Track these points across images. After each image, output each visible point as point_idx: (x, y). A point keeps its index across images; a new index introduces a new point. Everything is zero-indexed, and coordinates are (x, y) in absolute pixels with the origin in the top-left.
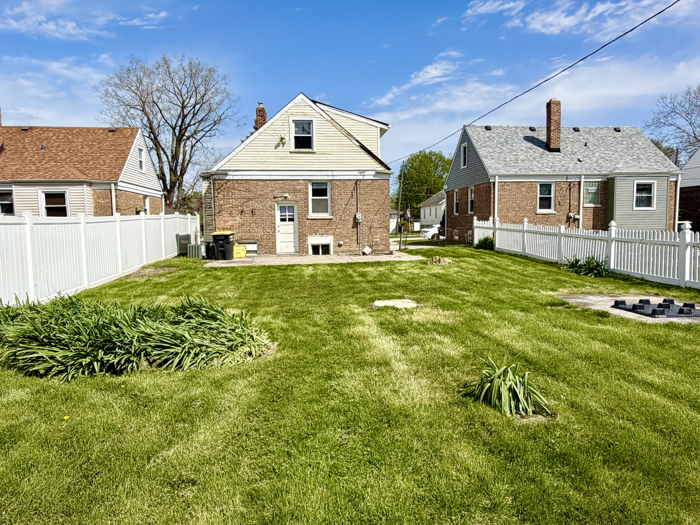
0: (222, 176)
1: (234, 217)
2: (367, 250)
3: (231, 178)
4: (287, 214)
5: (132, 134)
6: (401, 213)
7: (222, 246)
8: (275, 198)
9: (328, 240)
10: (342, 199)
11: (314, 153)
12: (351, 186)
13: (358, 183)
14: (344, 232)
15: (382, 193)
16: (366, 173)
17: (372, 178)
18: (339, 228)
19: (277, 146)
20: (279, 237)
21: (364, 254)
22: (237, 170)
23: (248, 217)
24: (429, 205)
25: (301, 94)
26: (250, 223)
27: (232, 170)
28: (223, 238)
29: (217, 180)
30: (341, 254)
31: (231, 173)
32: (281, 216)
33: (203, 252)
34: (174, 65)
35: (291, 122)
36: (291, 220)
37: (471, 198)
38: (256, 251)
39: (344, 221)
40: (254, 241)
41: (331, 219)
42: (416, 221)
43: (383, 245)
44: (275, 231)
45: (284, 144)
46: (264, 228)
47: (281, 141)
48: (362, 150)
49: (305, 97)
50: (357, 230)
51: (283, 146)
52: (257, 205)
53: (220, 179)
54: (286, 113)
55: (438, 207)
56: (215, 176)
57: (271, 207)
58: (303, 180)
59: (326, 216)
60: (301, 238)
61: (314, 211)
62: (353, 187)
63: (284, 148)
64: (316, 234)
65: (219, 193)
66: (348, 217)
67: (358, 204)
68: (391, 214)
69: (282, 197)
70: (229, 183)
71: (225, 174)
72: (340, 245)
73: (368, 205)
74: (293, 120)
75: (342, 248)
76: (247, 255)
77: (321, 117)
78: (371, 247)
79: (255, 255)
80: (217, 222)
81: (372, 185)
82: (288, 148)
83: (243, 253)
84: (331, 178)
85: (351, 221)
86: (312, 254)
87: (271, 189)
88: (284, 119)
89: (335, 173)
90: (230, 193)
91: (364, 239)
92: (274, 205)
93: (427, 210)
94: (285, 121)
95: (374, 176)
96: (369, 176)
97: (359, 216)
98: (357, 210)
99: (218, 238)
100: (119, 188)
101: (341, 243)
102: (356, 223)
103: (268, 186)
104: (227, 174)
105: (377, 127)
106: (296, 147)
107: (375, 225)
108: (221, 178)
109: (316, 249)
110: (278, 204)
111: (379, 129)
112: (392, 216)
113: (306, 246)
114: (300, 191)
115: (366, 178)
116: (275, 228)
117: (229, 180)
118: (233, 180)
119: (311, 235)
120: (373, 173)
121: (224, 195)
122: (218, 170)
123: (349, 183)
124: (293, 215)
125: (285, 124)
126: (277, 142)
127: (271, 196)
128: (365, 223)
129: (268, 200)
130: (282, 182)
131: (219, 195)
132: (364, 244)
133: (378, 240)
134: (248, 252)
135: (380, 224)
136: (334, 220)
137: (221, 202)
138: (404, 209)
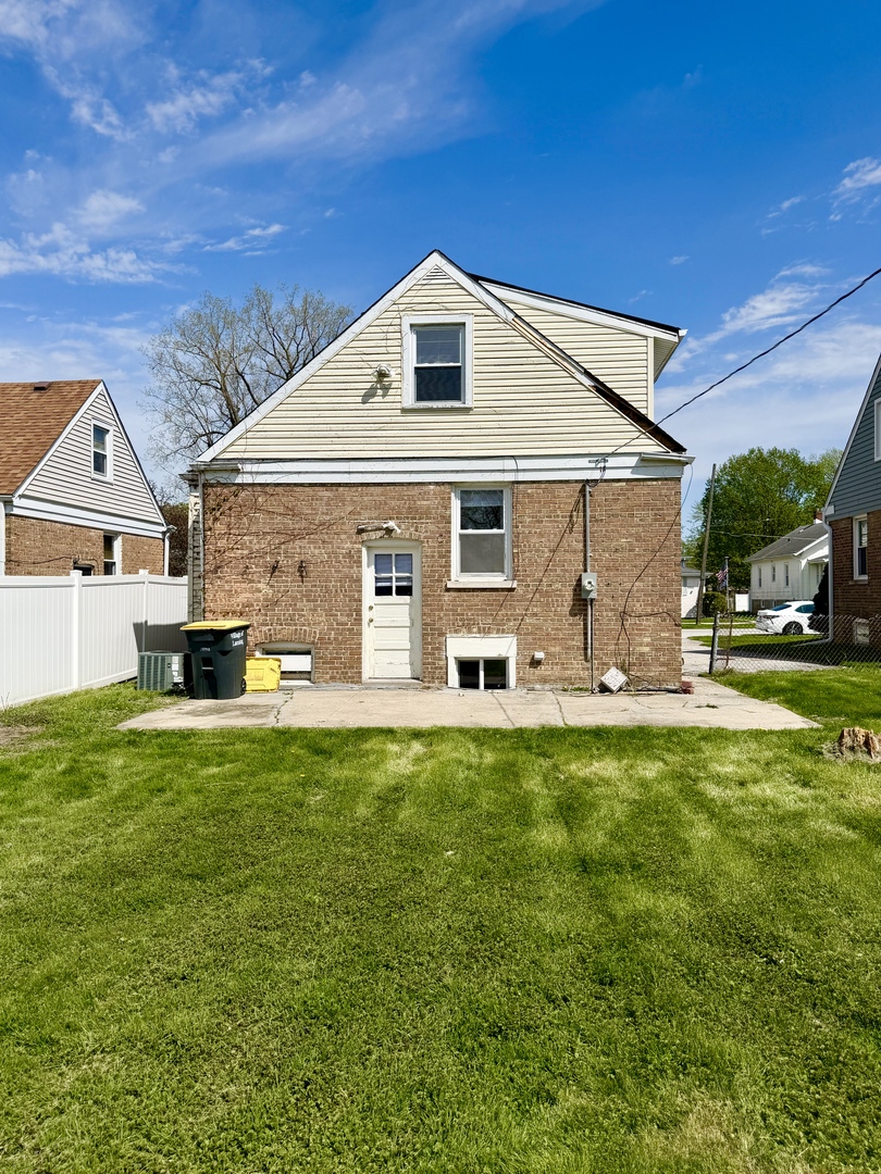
0: (225, 475)
1: (253, 581)
2: (614, 678)
3: (248, 479)
4: (394, 574)
5: (79, 394)
6: (708, 574)
7: (207, 661)
8: (360, 531)
9: (499, 646)
10: (541, 535)
11: (467, 410)
12: (568, 497)
13: (588, 489)
14: (548, 627)
15: (659, 518)
16: (612, 462)
17: (627, 474)
18: (535, 615)
19: (368, 396)
20: (370, 638)
21: (604, 689)
22: (263, 460)
23: (289, 581)
24: (771, 558)
25: (435, 255)
26: (294, 598)
27: (251, 460)
28: (210, 638)
29: (212, 486)
30: (538, 686)
31: (248, 467)
32: (378, 580)
33: (175, 674)
34: (278, 306)
35: (406, 328)
36: (405, 591)
37: (861, 543)
38: (309, 672)
39: (547, 594)
40: (304, 647)
41: (512, 590)
42: (739, 593)
43: (662, 665)
44: (359, 621)
45: (386, 389)
46: (329, 614)
47: (379, 381)
48: (602, 400)
49: (444, 262)
50: (585, 620)
51: (384, 396)
52: (311, 550)
53: (219, 484)
54: (395, 308)
55: (791, 564)
56: (209, 476)
57: (351, 557)
58: (437, 484)
59: (496, 580)
60: (429, 639)
61: (465, 568)
62: (573, 500)
63: (387, 399)
64: (470, 631)
65: (216, 519)
66: (559, 586)
67: (589, 549)
68: (685, 578)
69: (380, 529)
70: (243, 494)
71: (233, 470)
72: (535, 663)
73: (616, 550)
74: (412, 326)
75: (542, 670)
76: (284, 683)
77: (488, 312)
78: (624, 669)
79: (307, 683)
80: (209, 595)
81: (630, 494)
82: (398, 398)
83: (272, 680)
84: (510, 477)
85: (568, 594)
86: (457, 685)
87: (350, 509)
88: (388, 322)
89: (523, 464)
90: (245, 519)
91: (604, 645)
92: (360, 551)
93: (767, 569)
94: (391, 329)
95: (634, 469)
96: (621, 469)
97: (590, 581)
98: (585, 565)
99: (198, 639)
100: (16, 511)
101: (540, 655)
102: (581, 602)
103: (343, 501)
104: (237, 471)
105: (646, 338)
106: (420, 397)
107: (638, 607)
108: (222, 481)
109: (468, 670)
110: (369, 548)
111: (651, 341)
112: (689, 581)
113: (442, 663)
114: (427, 513)
115: (609, 475)
116: (359, 612)
117: (242, 486)
118: (253, 485)
119: (456, 631)
120: (633, 461)
121: (229, 526)
122: (214, 459)
123: (562, 491)
124: (409, 579)
125: (390, 336)
126: (369, 385)
127: (350, 526)
128: (607, 601)
129: (343, 537)
130: (380, 489)
131: (218, 525)
132: (605, 660)
133: (646, 649)
134: (285, 675)
135: (653, 605)
136: (520, 591)
137: (222, 543)
138: (714, 565)
